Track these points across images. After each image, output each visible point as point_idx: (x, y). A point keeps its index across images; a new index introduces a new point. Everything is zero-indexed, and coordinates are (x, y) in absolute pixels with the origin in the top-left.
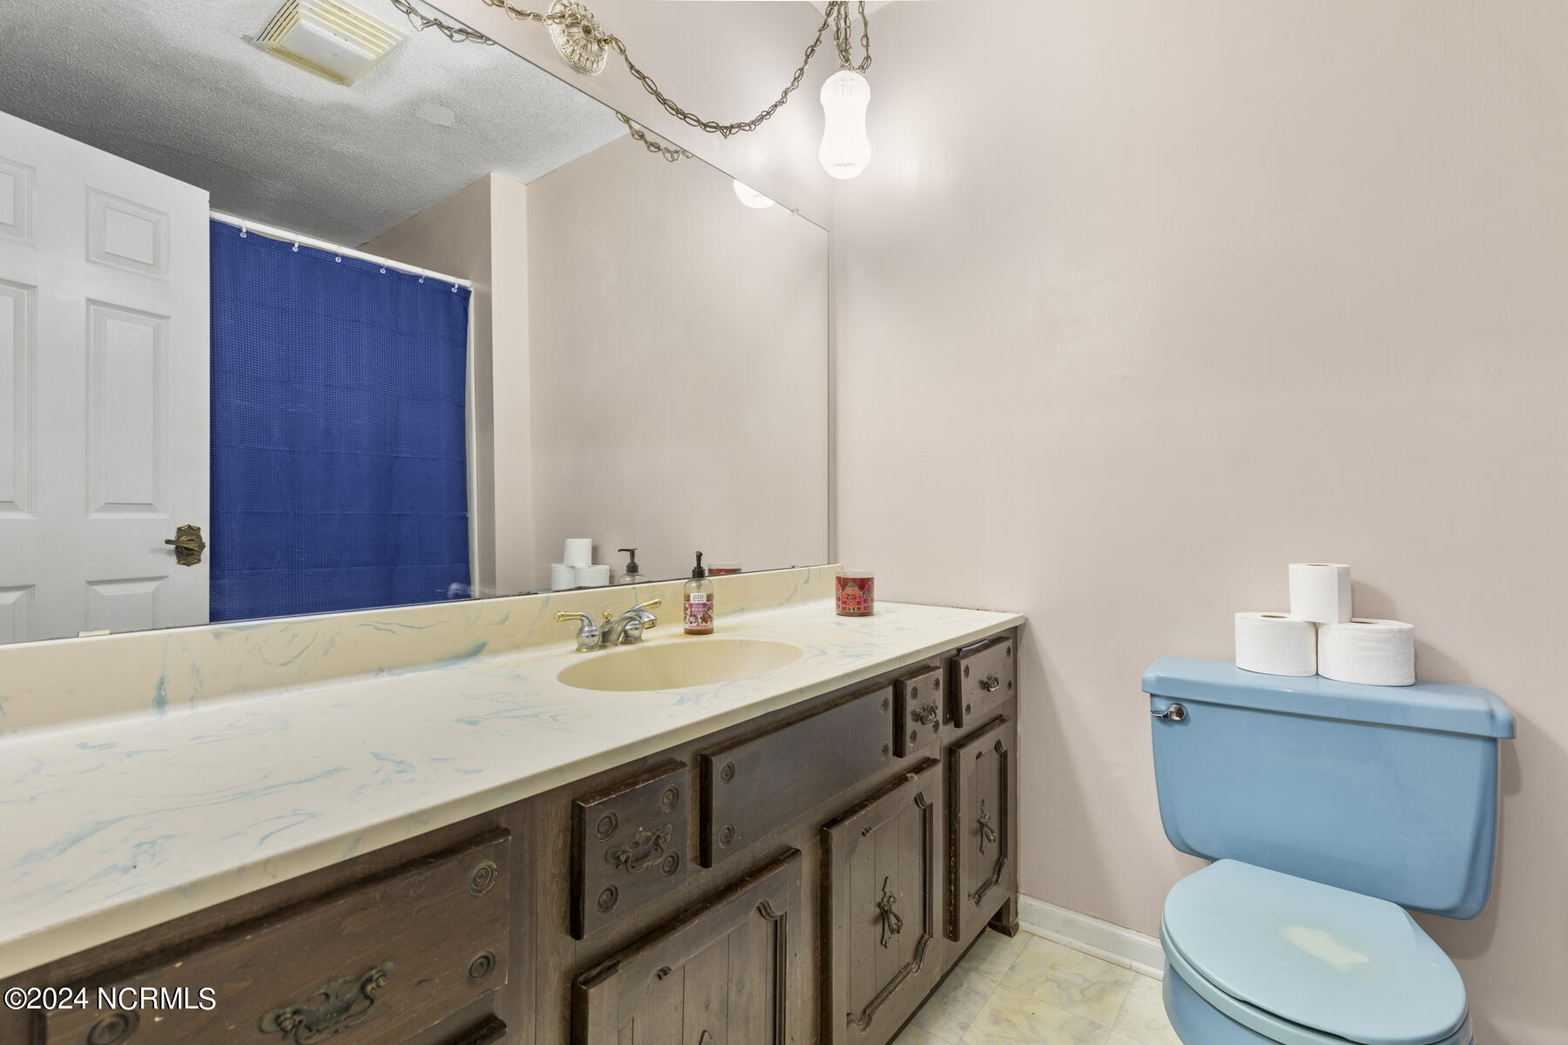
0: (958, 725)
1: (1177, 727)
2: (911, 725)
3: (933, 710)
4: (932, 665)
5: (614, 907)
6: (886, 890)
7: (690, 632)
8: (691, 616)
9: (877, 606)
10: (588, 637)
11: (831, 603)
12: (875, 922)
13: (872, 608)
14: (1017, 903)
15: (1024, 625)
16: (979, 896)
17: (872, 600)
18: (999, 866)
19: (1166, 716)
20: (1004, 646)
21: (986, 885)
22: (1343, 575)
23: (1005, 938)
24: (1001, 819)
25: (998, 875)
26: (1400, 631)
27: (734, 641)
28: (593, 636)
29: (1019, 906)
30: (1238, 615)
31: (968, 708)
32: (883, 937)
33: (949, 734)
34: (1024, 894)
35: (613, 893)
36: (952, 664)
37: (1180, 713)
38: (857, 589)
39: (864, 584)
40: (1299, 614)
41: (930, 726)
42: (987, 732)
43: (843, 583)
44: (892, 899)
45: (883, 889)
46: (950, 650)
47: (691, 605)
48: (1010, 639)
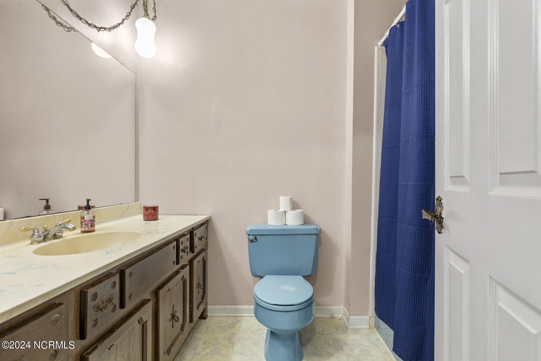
0: (193, 252)
1: (255, 243)
2: (181, 254)
3: (187, 248)
4: (186, 234)
5: (97, 326)
6: (174, 309)
7: (83, 232)
8: (85, 225)
9: (160, 217)
10: (37, 237)
11: (141, 217)
12: (170, 320)
13: (158, 217)
14: (207, 308)
15: (210, 219)
16: (198, 307)
17: (158, 215)
18: (203, 297)
19: (252, 240)
20: (204, 226)
21: (200, 304)
22: (291, 199)
23: (204, 320)
24: (203, 282)
25: (203, 300)
26: (302, 212)
27: (107, 233)
28: (40, 237)
29: (208, 310)
30: (268, 211)
31: (196, 246)
32: (173, 325)
33: (191, 255)
34: (209, 305)
35: (96, 321)
36: (191, 232)
37: (256, 239)
38: (152, 210)
39: (155, 209)
40: (282, 210)
41: (186, 253)
42: (201, 254)
43: (146, 209)
44: (175, 312)
45: (173, 309)
46: (190, 229)
47: (85, 221)
48: (206, 224)
